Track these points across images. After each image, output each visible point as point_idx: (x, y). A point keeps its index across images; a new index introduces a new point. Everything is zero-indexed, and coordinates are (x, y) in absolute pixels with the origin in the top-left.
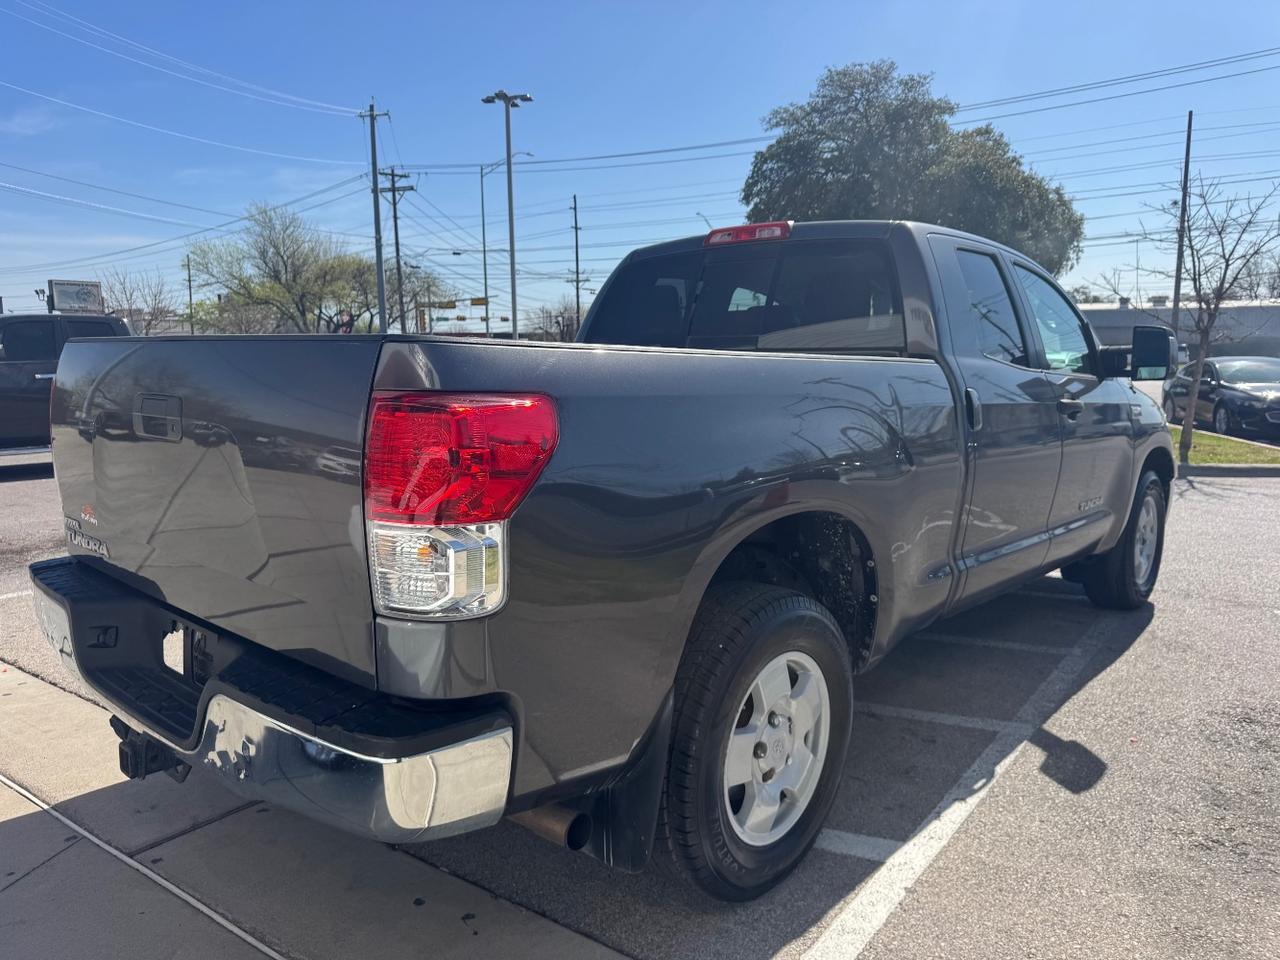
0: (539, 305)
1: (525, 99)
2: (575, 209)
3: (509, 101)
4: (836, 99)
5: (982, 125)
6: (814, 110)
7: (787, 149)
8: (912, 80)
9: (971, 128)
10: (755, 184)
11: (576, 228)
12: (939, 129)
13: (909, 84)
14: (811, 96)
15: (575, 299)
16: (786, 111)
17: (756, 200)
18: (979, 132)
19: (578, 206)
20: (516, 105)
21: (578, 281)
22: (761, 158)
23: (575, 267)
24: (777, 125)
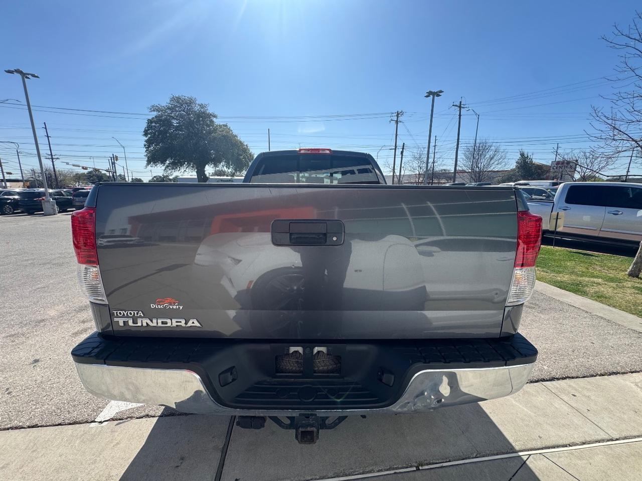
0: (31, 168)
1: (33, 76)
2: (46, 128)
3: (24, 75)
4: (176, 106)
5: (225, 124)
6: (169, 108)
7: (161, 120)
8: (202, 105)
9: (221, 124)
10: (149, 130)
11: (48, 137)
12: (212, 122)
13: (201, 106)
14: (167, 103)
15: (52, 167)
16: (157, 106)
17: (149, 136)
18: (224, 125)
19: (47, 127)
20: (28, 78)
21: (52, 159)
22: (150, 122)
23: (50, 152)
24: (154, 111)
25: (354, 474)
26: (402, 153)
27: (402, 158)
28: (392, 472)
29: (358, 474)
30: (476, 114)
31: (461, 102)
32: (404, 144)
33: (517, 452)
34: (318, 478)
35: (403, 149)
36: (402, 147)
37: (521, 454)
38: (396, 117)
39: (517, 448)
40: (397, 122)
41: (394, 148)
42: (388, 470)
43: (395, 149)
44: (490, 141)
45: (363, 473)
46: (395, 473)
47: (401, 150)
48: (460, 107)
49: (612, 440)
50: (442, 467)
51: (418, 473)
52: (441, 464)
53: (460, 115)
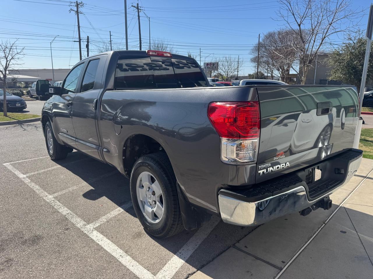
25: (312, 235)
26: (87, 46)
27: (88, 51)
28: (320, 229)
29: (313, 235)
30: (147, 17)
31: (138, 4)
32: (88, 37)
33: (339, 206)
34: (305, 243)
35: (88, 42)
36: (87, 41)
37: (341, 205)
38: (76, 7)
39: (338, 204)
40: (77, 12)
41: (78, 40)
42: (319, 229)
43: (80, 42)
44: (166, 43)
45: (314, 234)
46: (322, 229)
47: (86, 43)
48: (138, 8)
49: (352, 192)
50: (330, 220)
51: (326, 225)
52: (329, 219)
53: (139, 16)
